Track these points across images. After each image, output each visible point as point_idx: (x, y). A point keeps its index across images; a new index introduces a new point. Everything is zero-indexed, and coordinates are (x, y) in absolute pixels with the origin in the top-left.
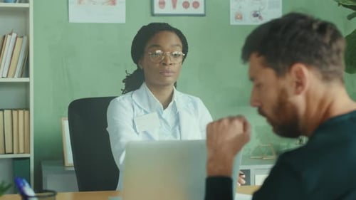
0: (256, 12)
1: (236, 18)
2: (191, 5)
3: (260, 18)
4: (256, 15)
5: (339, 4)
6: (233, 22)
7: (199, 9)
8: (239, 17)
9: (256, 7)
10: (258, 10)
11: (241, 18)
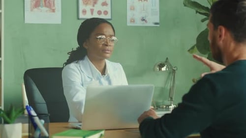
0: (143, 18)
1: (131, 21)
2: (103, 12)
3: (146, 21)
4: (143, 20)
5: (197, 12)
6: (129, 24)
7: (108, 15)
8: (133, 21)
9: (143, 15)
10: (144, 16)
11: (134, 21)
